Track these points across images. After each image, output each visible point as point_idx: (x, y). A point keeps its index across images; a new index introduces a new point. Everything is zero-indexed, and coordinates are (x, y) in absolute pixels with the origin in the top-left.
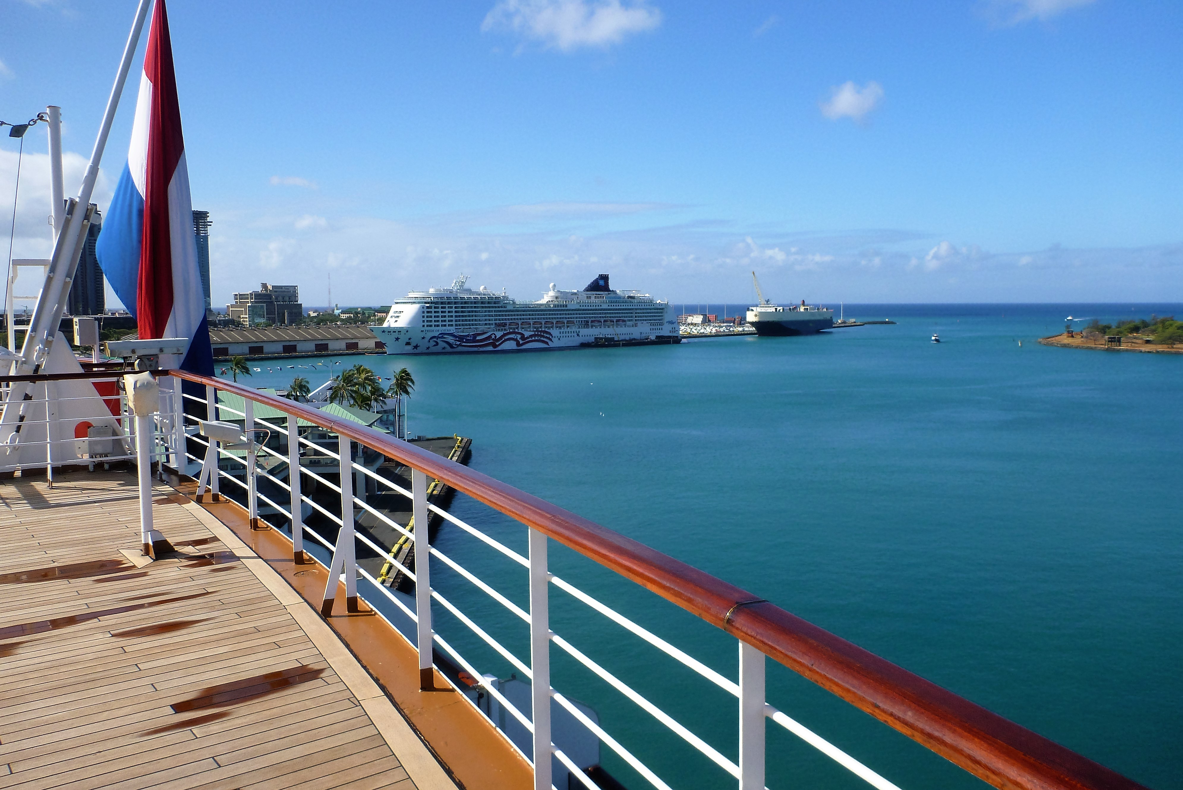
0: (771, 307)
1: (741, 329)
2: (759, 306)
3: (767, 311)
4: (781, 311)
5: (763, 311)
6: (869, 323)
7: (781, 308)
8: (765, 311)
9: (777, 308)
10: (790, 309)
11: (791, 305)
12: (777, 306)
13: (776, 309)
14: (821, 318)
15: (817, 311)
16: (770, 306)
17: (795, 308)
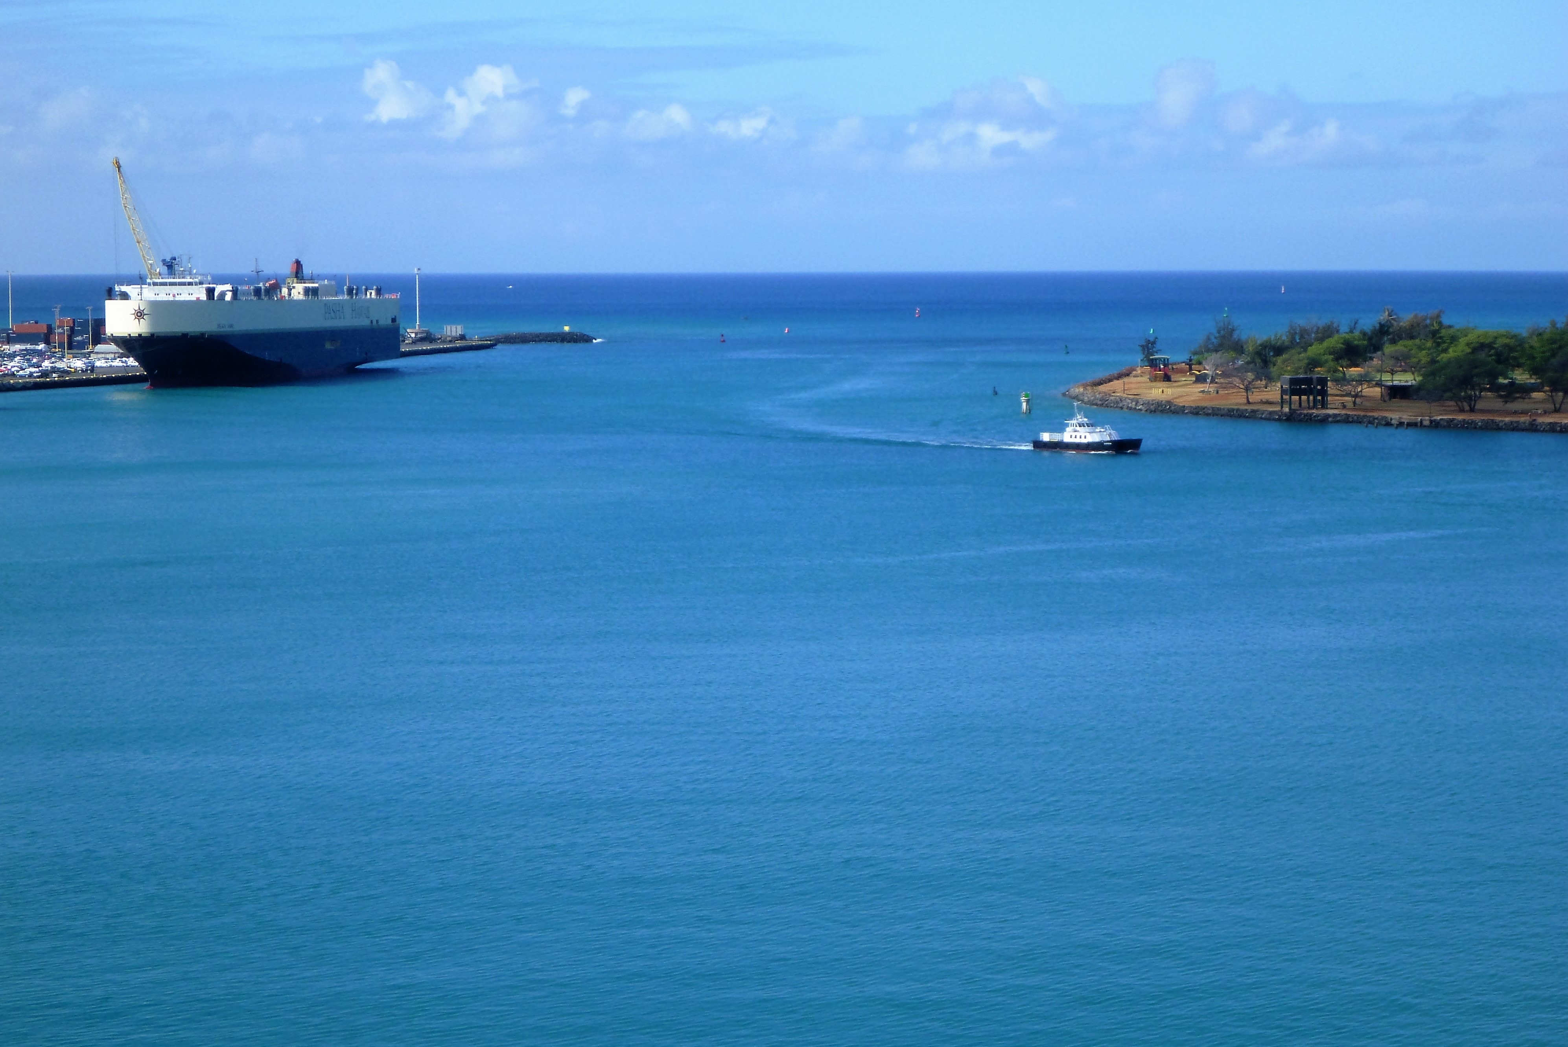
0: (190, 284)
1: (78, 364)
2: (148, 281)
3: (178, 298)
4: (228, 297)
5: (162, 297)
6: (509, 340)
7: (228, 287)
8: (171, 298)
9: (214, 289)
10: (257, 292)
11: (258, 275)
12: (209, 278)
13: (210, 292)
14: (363, 322)
15: (346, 297)
16: (188, 280)
17: (275, 288)
